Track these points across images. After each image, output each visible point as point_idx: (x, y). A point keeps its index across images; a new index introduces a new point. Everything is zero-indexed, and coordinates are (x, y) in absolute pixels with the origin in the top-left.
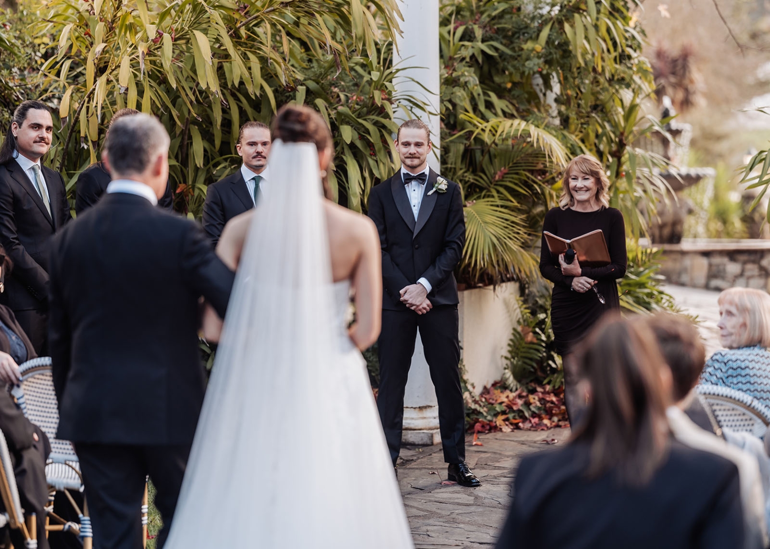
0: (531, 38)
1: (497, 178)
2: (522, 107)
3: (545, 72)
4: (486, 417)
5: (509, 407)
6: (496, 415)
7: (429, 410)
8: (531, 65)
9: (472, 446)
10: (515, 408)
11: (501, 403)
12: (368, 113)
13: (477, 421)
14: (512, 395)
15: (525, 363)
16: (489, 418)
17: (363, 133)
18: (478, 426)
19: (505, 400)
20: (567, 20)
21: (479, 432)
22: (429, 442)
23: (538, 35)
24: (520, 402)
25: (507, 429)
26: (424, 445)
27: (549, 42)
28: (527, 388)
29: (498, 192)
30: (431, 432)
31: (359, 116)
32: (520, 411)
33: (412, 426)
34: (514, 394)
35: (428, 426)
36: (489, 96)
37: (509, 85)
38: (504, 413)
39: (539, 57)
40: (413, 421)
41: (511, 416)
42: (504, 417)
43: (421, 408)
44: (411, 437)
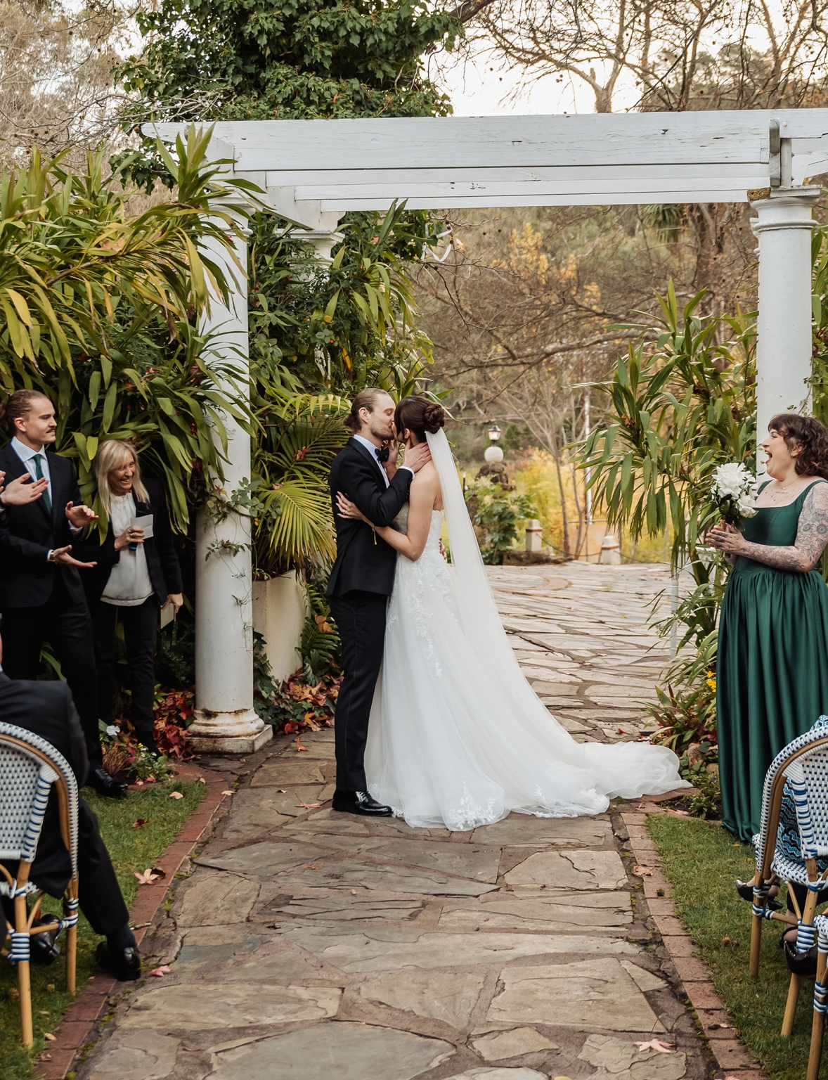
0: (317, 308)
1: (298, 457)
2: (310, 382)
3: (336, 344)
4: (294, 716)
5: (315, 703)
6: (305, 711)
7: (244, 714)
8: (323, 337)
9: (297, 751)
10: (321, 704)
11: (306, 700)
12: (183, 384)
13: (286, 721)
14: (314, 691)
15: (321, 654)
16: (298, 717)
17: (181, 407)
18: (288, 727)
19: (309, 696)
20: (355, 289)
21: (289, 733)
22: (249, 750)
23: (326, 305)
24: (323, 697)
25: (316, 728)
26: (245, 754)
27: (338, 313)
28: (323, 680)
29: (303, 473)
30: (251, 738)
31: (175, 388)
32: (325, 707)
33: (229, 733)
34: (317, 688)
35: (245, 733)
36: (283, 371)
37: (295, 359)
38: (310, 710)
39: (329, 328)
40: (230, 728)
41: (316, 714)
42: (310, 715)
43: (236, 713)
44: (228, 745)
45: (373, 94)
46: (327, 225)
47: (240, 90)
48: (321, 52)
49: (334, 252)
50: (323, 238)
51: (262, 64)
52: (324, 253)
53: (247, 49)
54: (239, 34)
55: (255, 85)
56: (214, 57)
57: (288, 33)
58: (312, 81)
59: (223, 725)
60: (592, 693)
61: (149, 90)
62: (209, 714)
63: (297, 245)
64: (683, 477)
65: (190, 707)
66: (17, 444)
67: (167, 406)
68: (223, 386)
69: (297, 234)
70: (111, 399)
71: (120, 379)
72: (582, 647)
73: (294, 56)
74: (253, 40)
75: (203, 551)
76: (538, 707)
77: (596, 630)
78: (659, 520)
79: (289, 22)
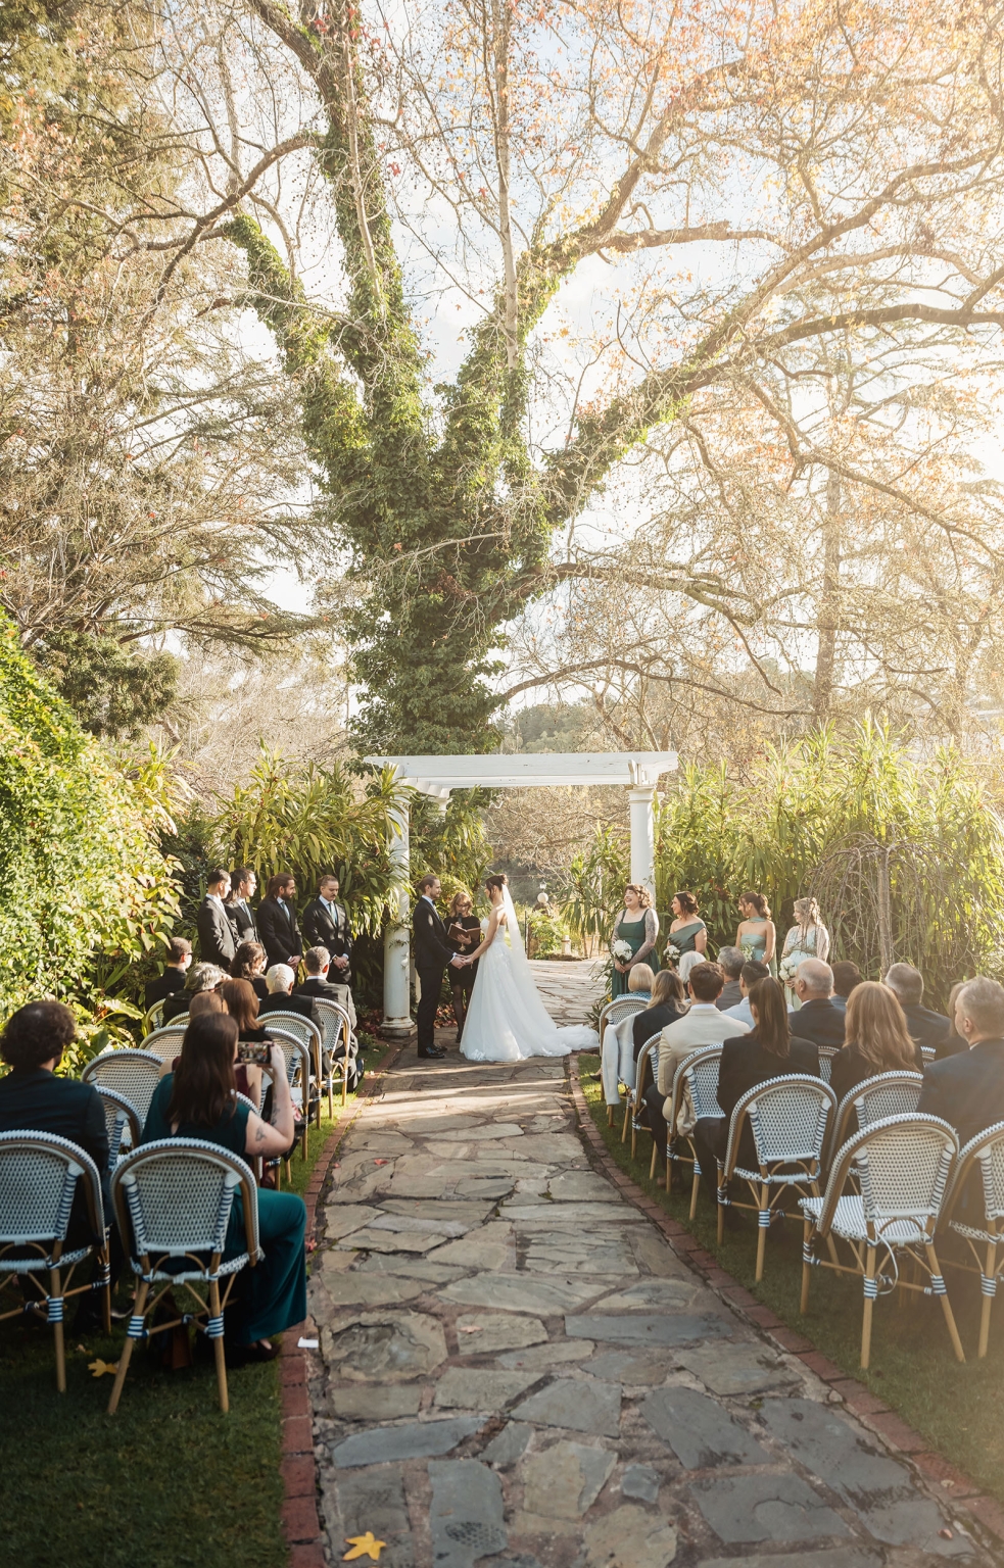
0: (439, 834)
3: (448, 850)
7: (405, 1019)
8: (442, 847)
12: (381, 872)
22: (408, 1035)
26: (406, 1036)
27: (449, 836)
30: (409, 1030)
33: (399, 1027)
35: (406, 1027)
40: (399, 1025)
43: (402, 1018)
44: (398, 1033)
45: (466, 733)
46: (444, 793)
47: (405, 732)
48: (442, 716)
49: (448, 806)
50: (443, 800)
51: (415, 720)
52: (443, 807)
53: (408, 714)
54: (404, 706)
55: (410, 730)
56: (393, 715)
57: (427, 707)
58: (438, 728)
59: (396, 1024)
60: (568, 1013)
61: (362, 730)
62: (390, 1019)
63: (431, 804)
64: (604, 908)
65: (381, 1015)
66: (321, 898)
67: (374, 881)
68: (397, 872)
69: (431, 800)
70: (349, 879)
71: (353, 869)
72: (569, 995)
73: (429, 716)
74: (411, 712)
75: (387, 945)
76: (548, 1018)
77: (580, 987)
78: (593, 929)
79: (427, 702)
